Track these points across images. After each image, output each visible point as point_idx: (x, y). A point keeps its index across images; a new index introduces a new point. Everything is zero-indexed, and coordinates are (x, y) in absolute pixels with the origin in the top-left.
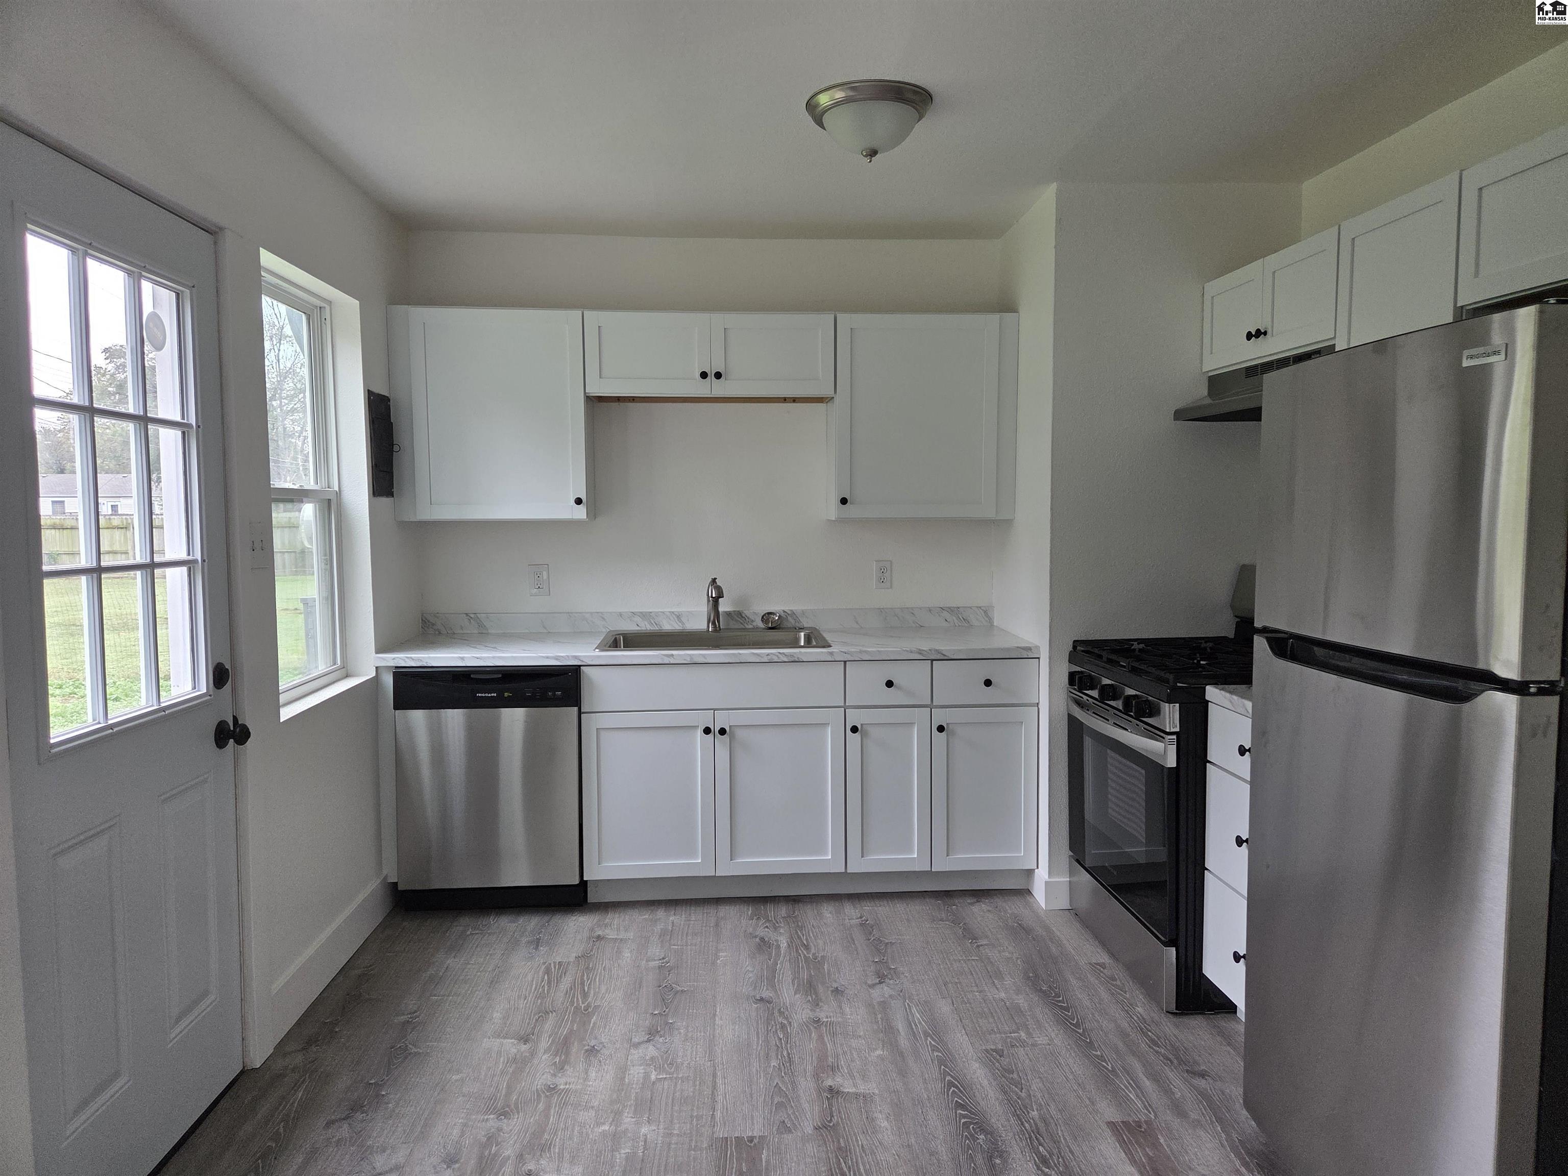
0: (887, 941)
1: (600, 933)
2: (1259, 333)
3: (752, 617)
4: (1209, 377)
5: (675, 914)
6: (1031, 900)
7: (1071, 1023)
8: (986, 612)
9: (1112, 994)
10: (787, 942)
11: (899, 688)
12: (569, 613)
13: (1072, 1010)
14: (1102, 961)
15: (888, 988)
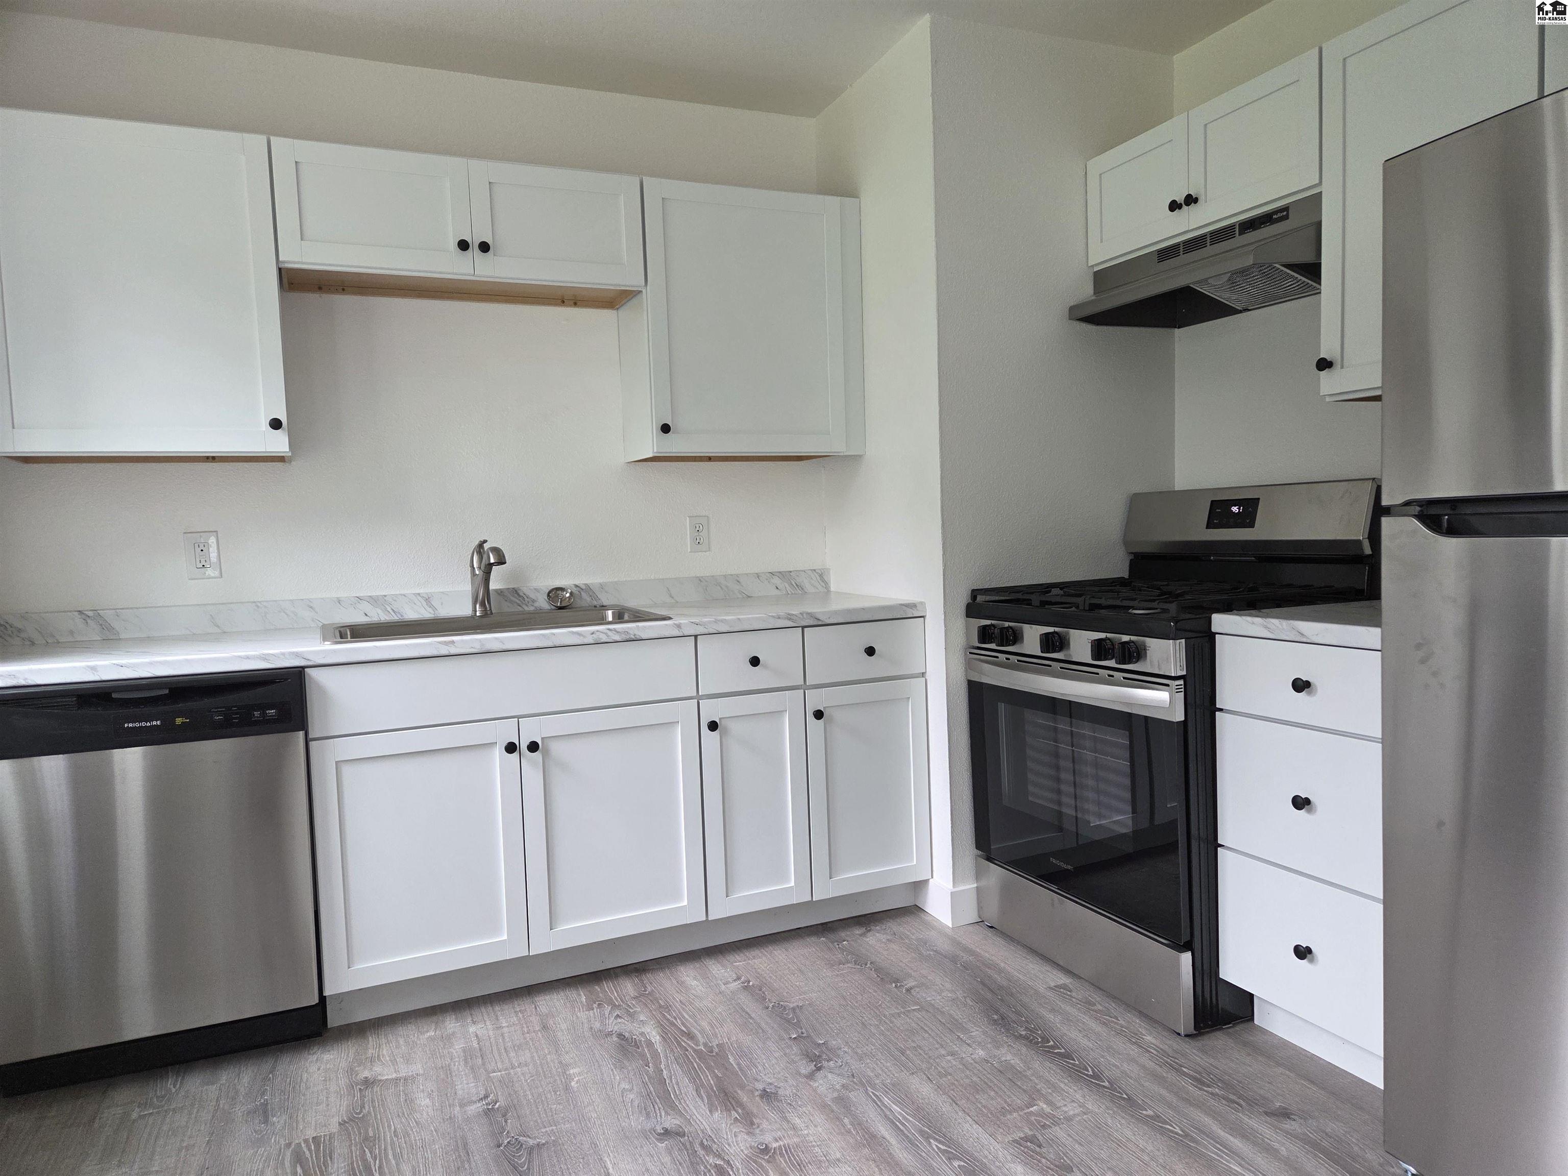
0: (791, 1006)
1: (366, 1074)
2: (1191, 200)
3: (532, 596)
4: (1095, 272)
5: (474, 1023)
6: (926, 918)
7: (1087, 1075)
8: (822, 576)
9: (1104, 1024)
10: (659, 1033)
11: (766, 667)
12: (255, 602)
13: (1076, 1057)
14: (1062, 982)
15: (833, 1076)
